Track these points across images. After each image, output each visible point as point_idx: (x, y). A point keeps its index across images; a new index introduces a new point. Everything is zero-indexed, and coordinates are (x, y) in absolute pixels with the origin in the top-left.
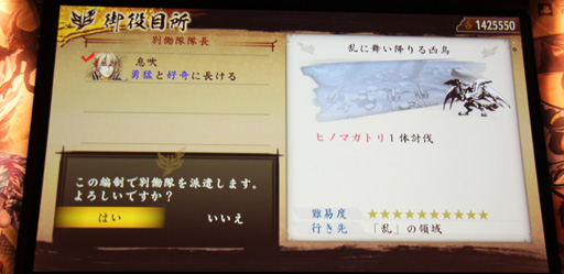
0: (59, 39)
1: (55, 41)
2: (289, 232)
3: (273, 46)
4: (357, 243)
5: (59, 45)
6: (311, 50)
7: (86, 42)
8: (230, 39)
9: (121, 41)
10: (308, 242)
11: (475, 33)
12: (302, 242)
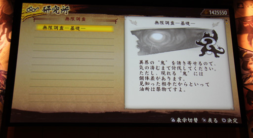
0: (22, 18)
1: (20, 19)
2: (126, 105)
3: (116, 22)
4: (156, 110)
5: (22, 20)
6: (135, 23)
7: (34, 20)
8: (99, 18)
9: (50, 19)
10: (134, 109)
11: (209, 16)
12: (131, 109)
